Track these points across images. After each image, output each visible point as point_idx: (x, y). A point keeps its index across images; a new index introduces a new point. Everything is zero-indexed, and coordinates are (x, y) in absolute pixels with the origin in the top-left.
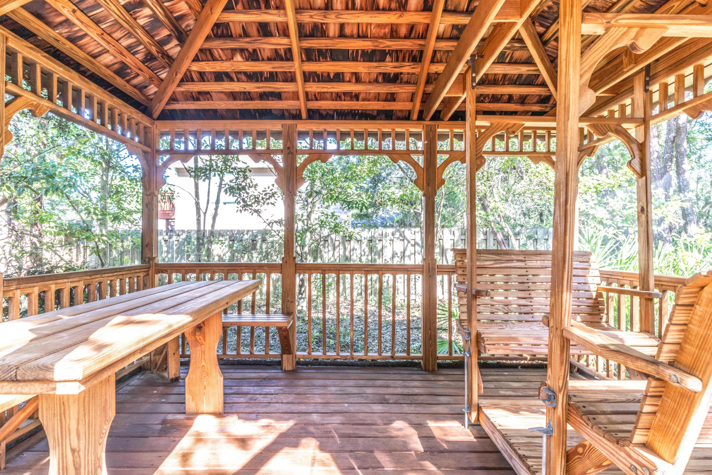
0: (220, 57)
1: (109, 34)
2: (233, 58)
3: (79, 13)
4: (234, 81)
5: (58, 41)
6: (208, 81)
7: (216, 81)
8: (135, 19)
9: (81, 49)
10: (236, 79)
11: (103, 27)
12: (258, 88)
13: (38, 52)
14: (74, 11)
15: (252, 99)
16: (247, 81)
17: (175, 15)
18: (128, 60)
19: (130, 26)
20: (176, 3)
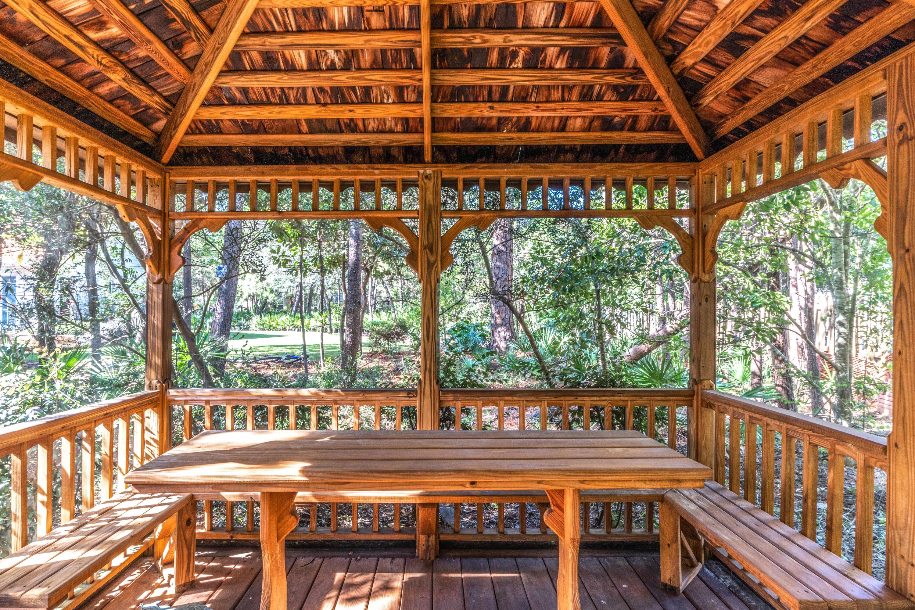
0: (701, 20)
1: (548, 101)
2: (717, 8)
3: (496, 106)
4: (760, 38)
5: (512, 139)
6: (729, 64)
7: (737, 57)
8: (551, 68)
9: (542, 132)
10: (760, 34)
11: (533, 99)
12: (808, 19)
13: (473, 167)
14: (492, 108)
15: (824, 46)
16: (781, 22)
17: (589, 23)
18: (596, 110)
19: (552, 80)
20: (572, 13)
